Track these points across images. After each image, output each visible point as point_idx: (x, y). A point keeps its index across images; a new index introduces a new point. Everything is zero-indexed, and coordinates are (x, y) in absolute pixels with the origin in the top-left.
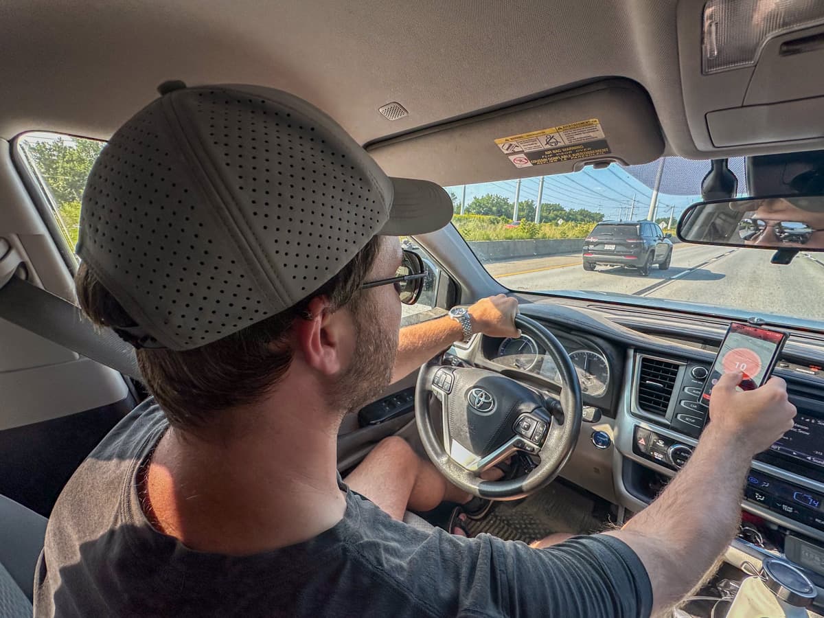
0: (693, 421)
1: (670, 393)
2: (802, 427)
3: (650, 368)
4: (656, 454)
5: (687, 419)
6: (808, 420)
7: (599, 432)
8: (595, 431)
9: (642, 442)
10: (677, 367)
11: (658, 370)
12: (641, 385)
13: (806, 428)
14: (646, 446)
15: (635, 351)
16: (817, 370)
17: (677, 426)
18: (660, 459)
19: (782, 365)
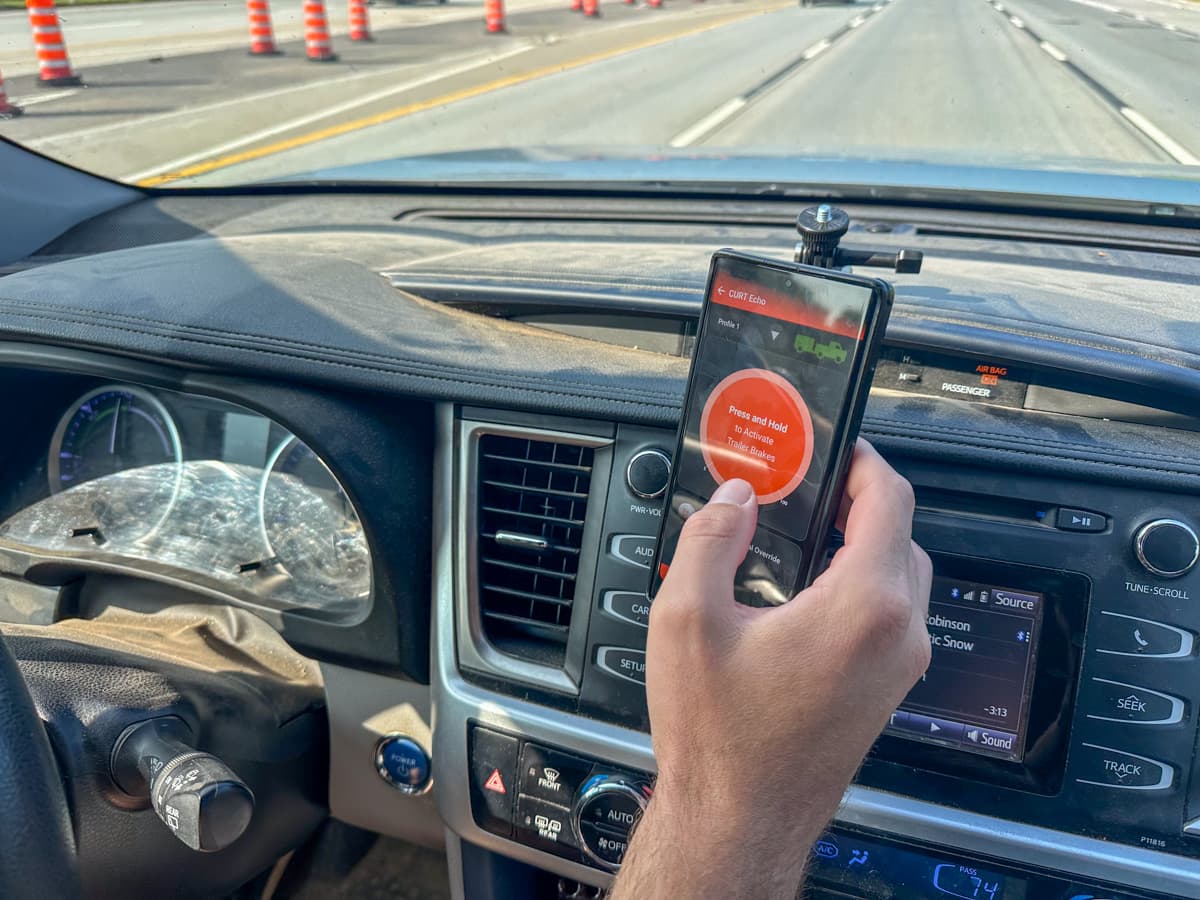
1: (573, 564)
2: (955, 625)
3: (514, 472)
4: (541, 822)
5: (625, 664)
6: (969, 596)
7: (394, 740)
8: (382, 739)
9: (495, 784)
10: (589, 454)
11: (538, 476)
12: (486, 548)
13: (965, 627)
14: (508, 796)
15: (458, 417)
16: (994, 381)
17: (598, 695)
18: (554, 836)
19: (903, 376)
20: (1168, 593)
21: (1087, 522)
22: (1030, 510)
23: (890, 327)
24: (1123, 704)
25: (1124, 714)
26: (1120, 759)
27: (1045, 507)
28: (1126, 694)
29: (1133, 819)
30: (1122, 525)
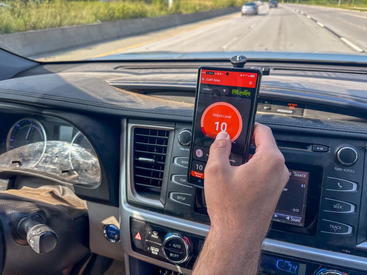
0: (184, 199)
1: (163, 167)
3: (145, 140)
4: (152, 249)
5: (179, 198)
7: (109, 225)
8: (105, 225)
9: (138, 237)
10: (168, 133)
11: (153, 140)
12: (136, 163)
14: (142, 241)
15: (128, 122)
16: (293, 108)
17: (169, 207)
18: (156, 254)
19: (265, 108)
20: (348, 170)
21: (322, 149)
22: (305, 146)
23: (260, 92)
24: (335, 207)
25: (336, 209)
26: (335, 224)
27: (309, 145)
28: (336, 203)
29: (339, 244)
30: (333, 149)
